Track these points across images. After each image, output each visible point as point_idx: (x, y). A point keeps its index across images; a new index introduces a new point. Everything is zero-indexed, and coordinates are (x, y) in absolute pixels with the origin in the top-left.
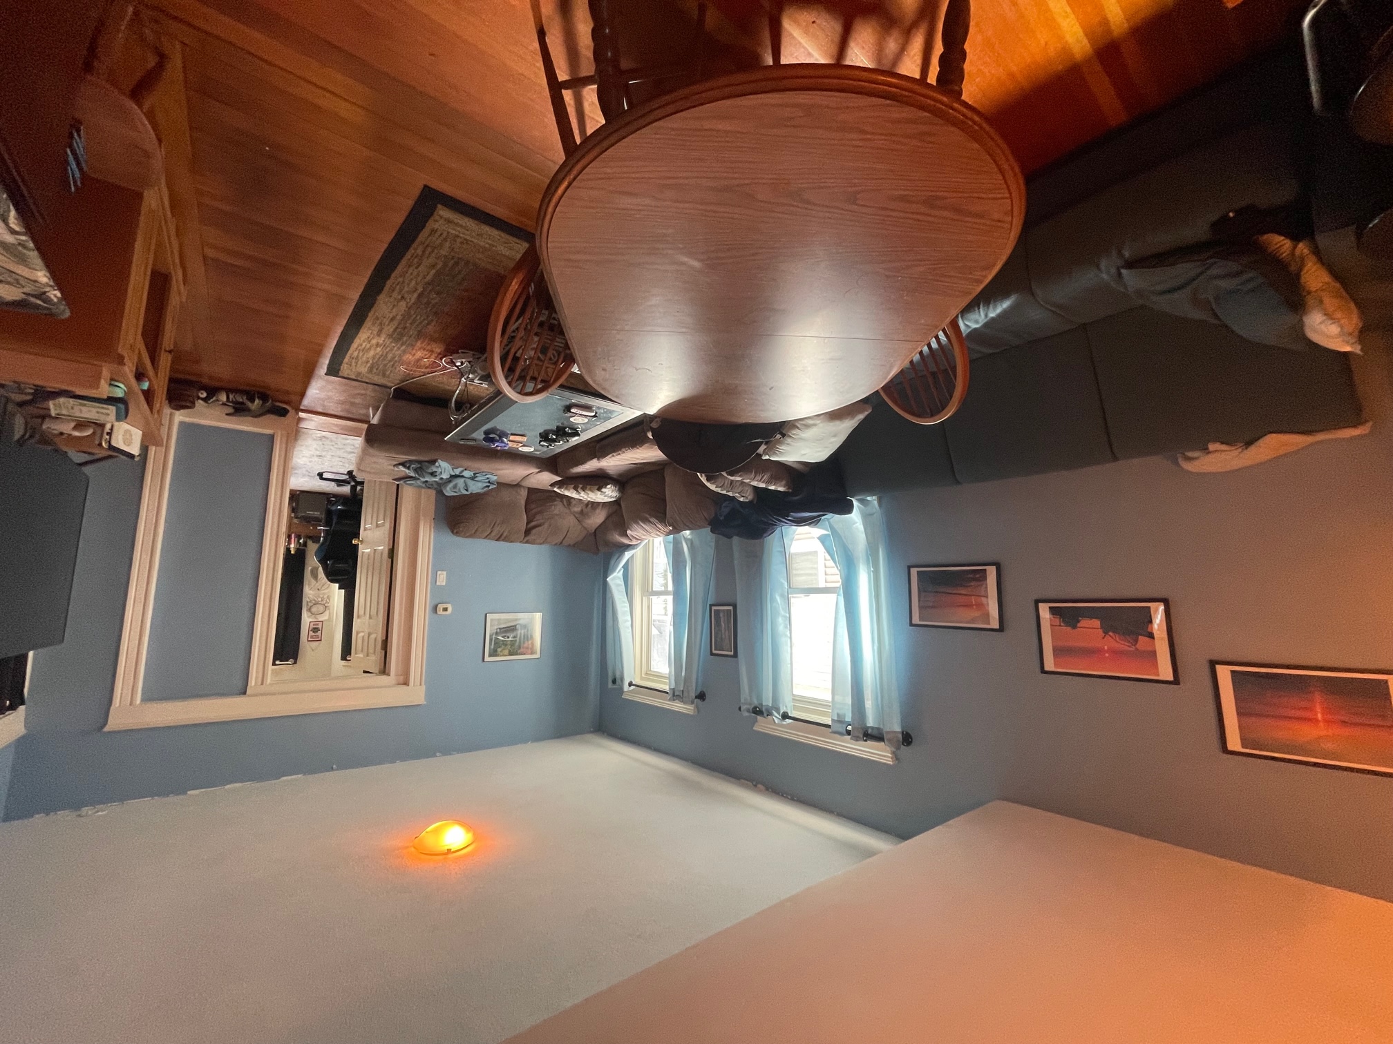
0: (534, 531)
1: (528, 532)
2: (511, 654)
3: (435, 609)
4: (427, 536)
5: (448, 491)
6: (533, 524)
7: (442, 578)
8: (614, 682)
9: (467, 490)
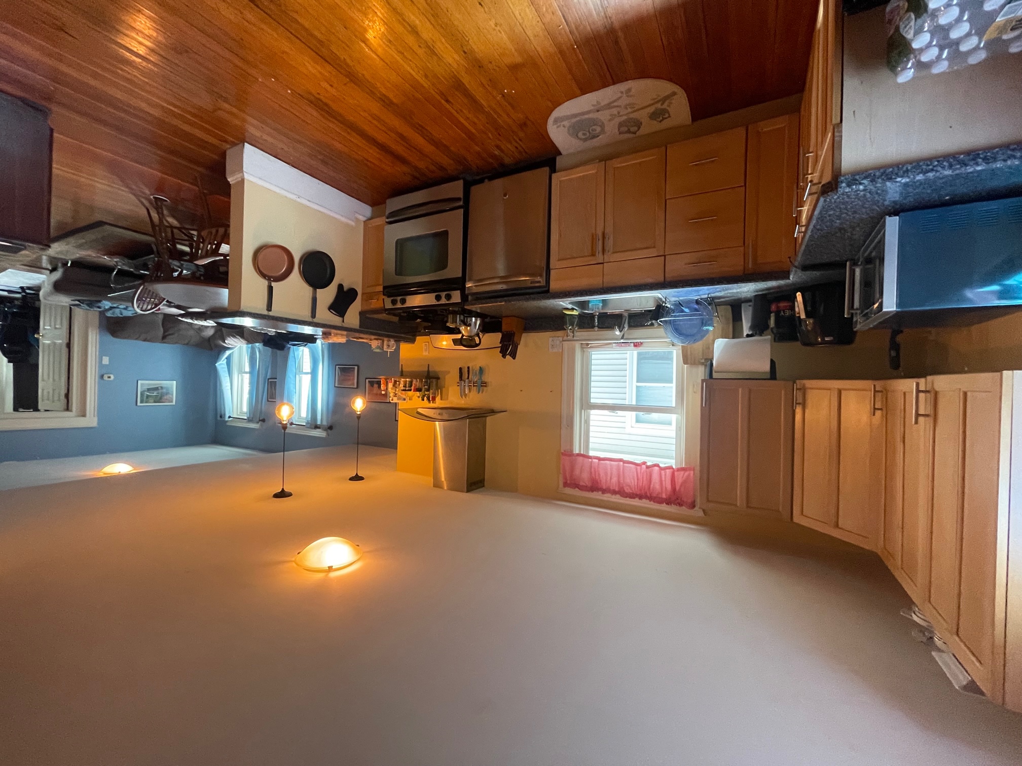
0: (168, 337)
1: (164, 337)
2: (155, 402)
3: (102, 377)
4: (94, 337)
5: (109, 314)
6: (166, 334)
7: (106, 360)
8: (221, 417)
9: (121, 314)
